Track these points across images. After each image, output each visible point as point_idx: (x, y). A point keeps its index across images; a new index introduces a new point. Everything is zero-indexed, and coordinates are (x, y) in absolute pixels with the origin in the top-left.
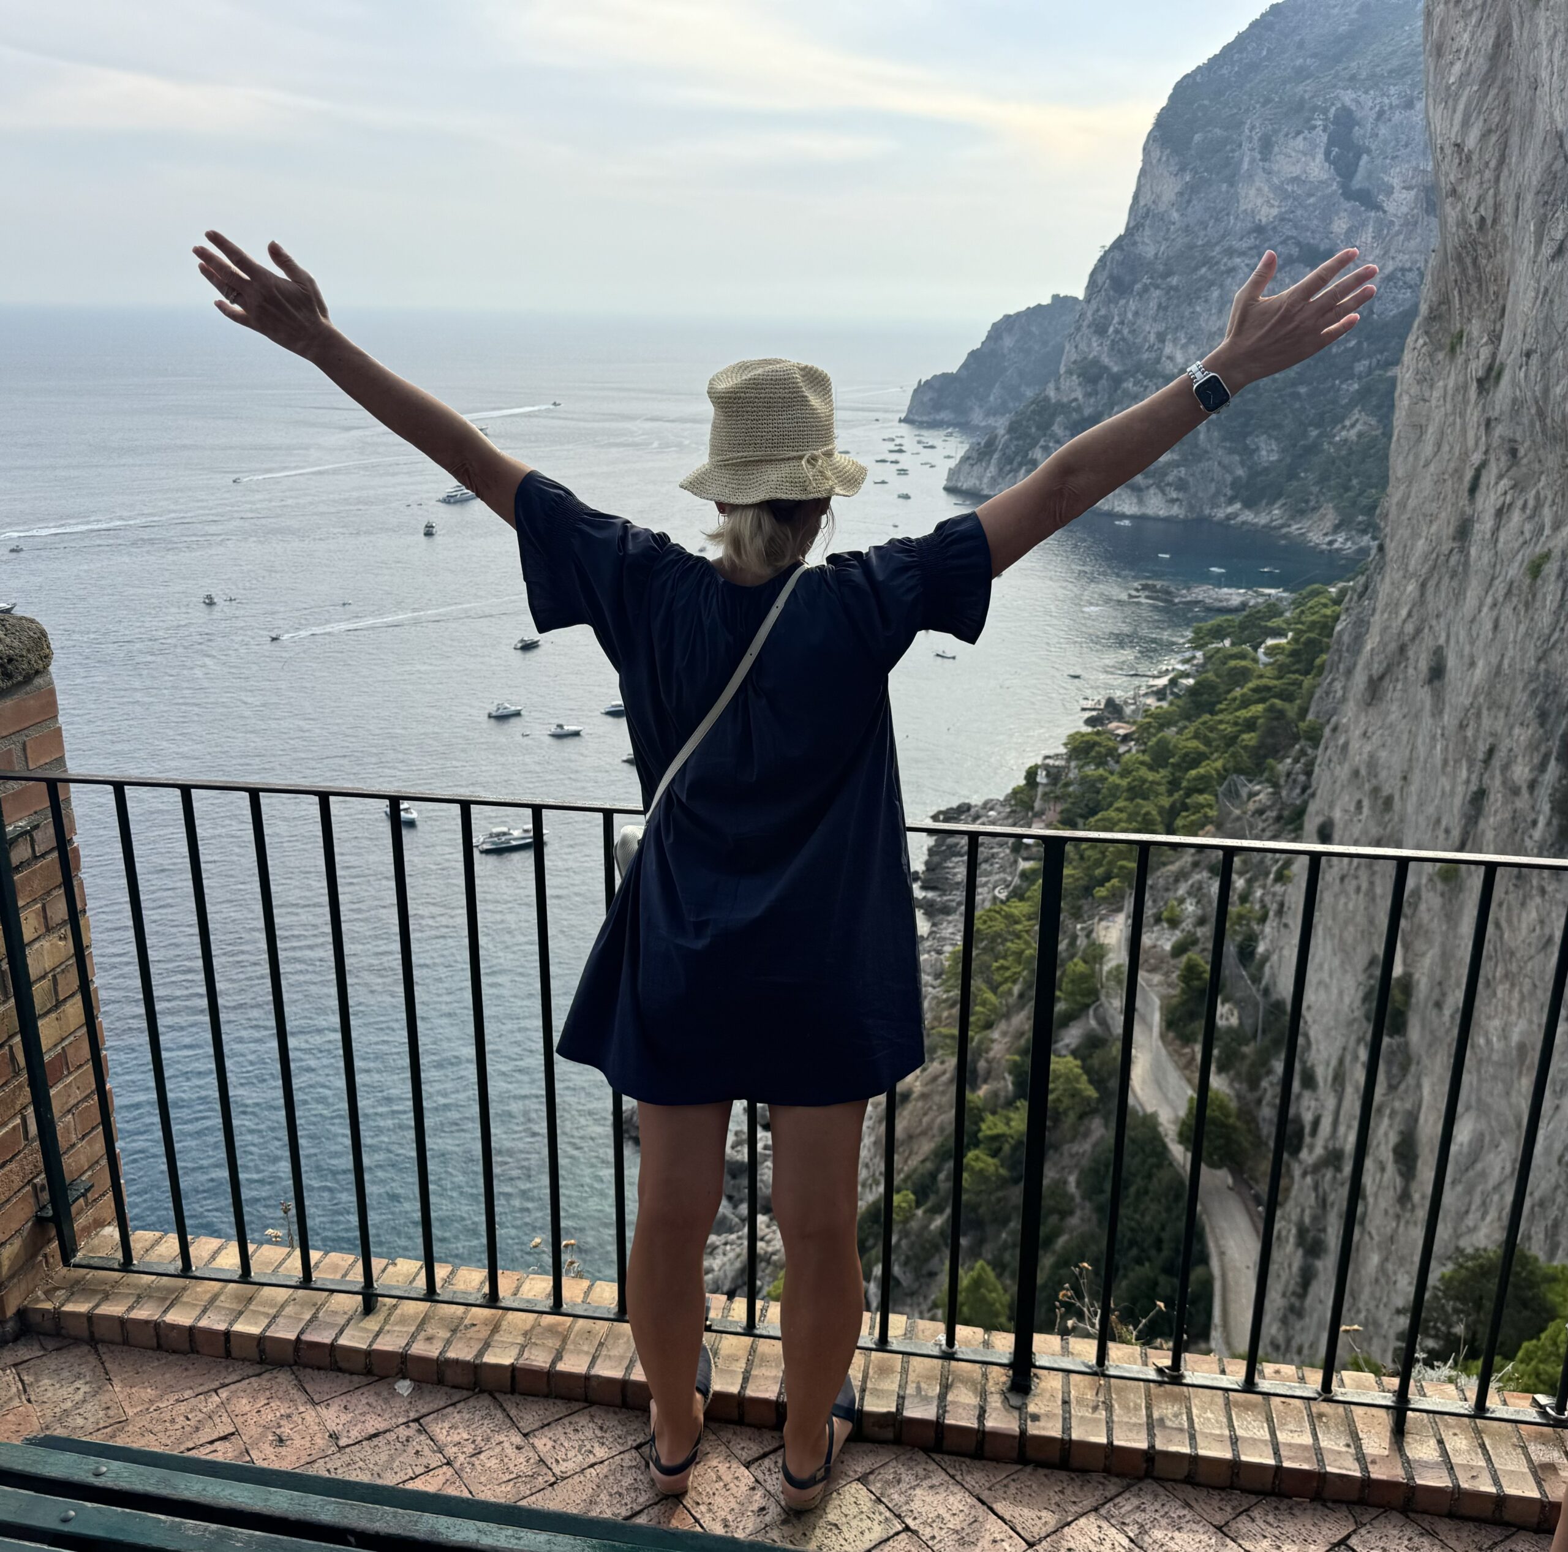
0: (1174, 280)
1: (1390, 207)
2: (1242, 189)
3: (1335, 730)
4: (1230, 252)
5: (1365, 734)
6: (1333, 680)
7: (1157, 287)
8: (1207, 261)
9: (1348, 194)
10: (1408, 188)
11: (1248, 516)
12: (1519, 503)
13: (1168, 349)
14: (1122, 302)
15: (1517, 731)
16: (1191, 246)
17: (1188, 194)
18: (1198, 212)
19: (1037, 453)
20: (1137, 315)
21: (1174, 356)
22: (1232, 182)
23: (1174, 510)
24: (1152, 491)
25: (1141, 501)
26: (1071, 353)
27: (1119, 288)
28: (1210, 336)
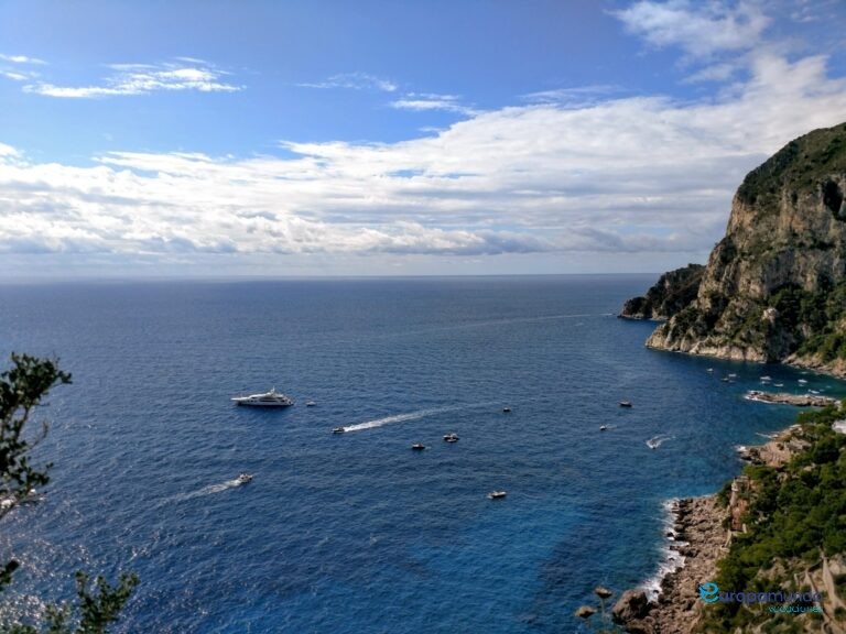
0: (753, 257)
2: (784, 217)
4: (781, 244)
7: (746, 260)
8: (770, 249)
9: (836, 217)
11: (799, 361)
13: (752, 287)
14: (728, 267)
16: (760, 242)
17: (757, 220)
18: (763, 227)
19: (691, 332)
20: (735, 272)
21: (756, 289)
22: (778, 214)
23: (762, 358)
24: (750, 349)
25: (744, 354)
26: (702, 289)
27: (725, 261)
28: (774, 281)
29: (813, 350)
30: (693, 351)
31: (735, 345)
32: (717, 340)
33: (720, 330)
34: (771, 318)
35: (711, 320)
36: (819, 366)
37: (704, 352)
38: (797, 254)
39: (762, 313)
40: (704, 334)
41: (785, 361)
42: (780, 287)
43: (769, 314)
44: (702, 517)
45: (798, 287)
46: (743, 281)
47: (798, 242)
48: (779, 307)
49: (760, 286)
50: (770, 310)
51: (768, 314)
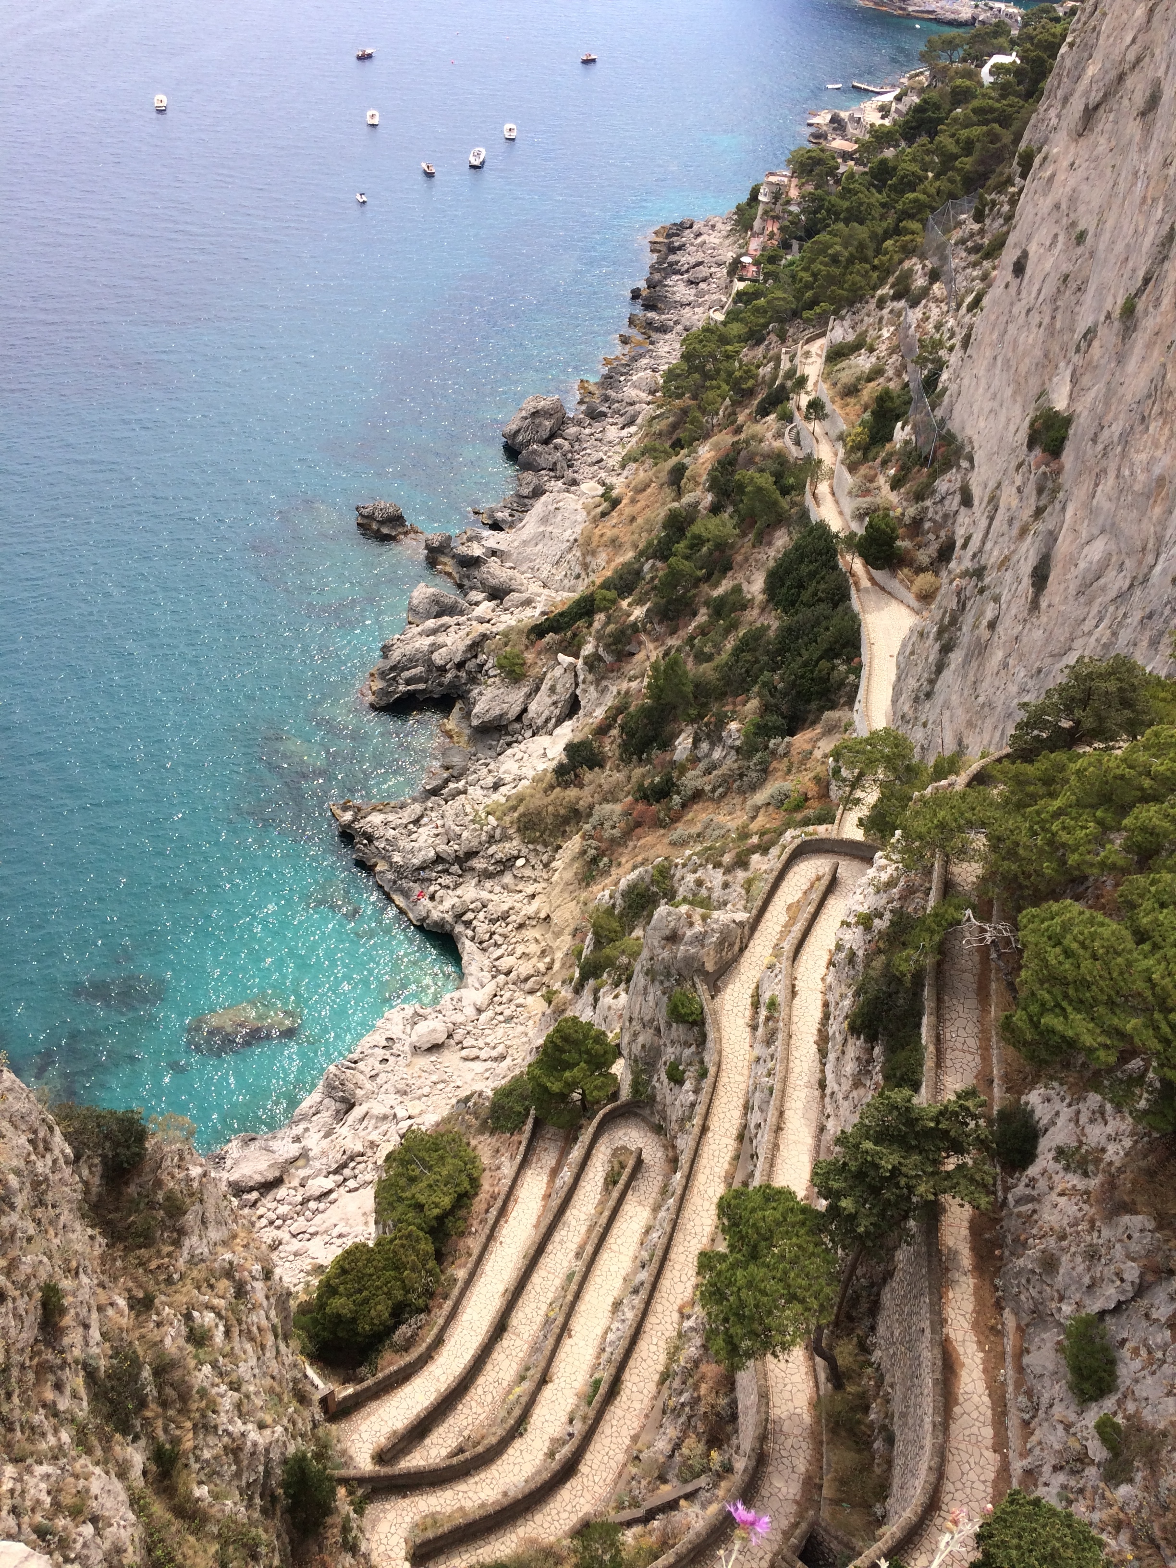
3: (1045, 159)
5: (1072, 164)
6: (1050, 106)
44: (700, 256)
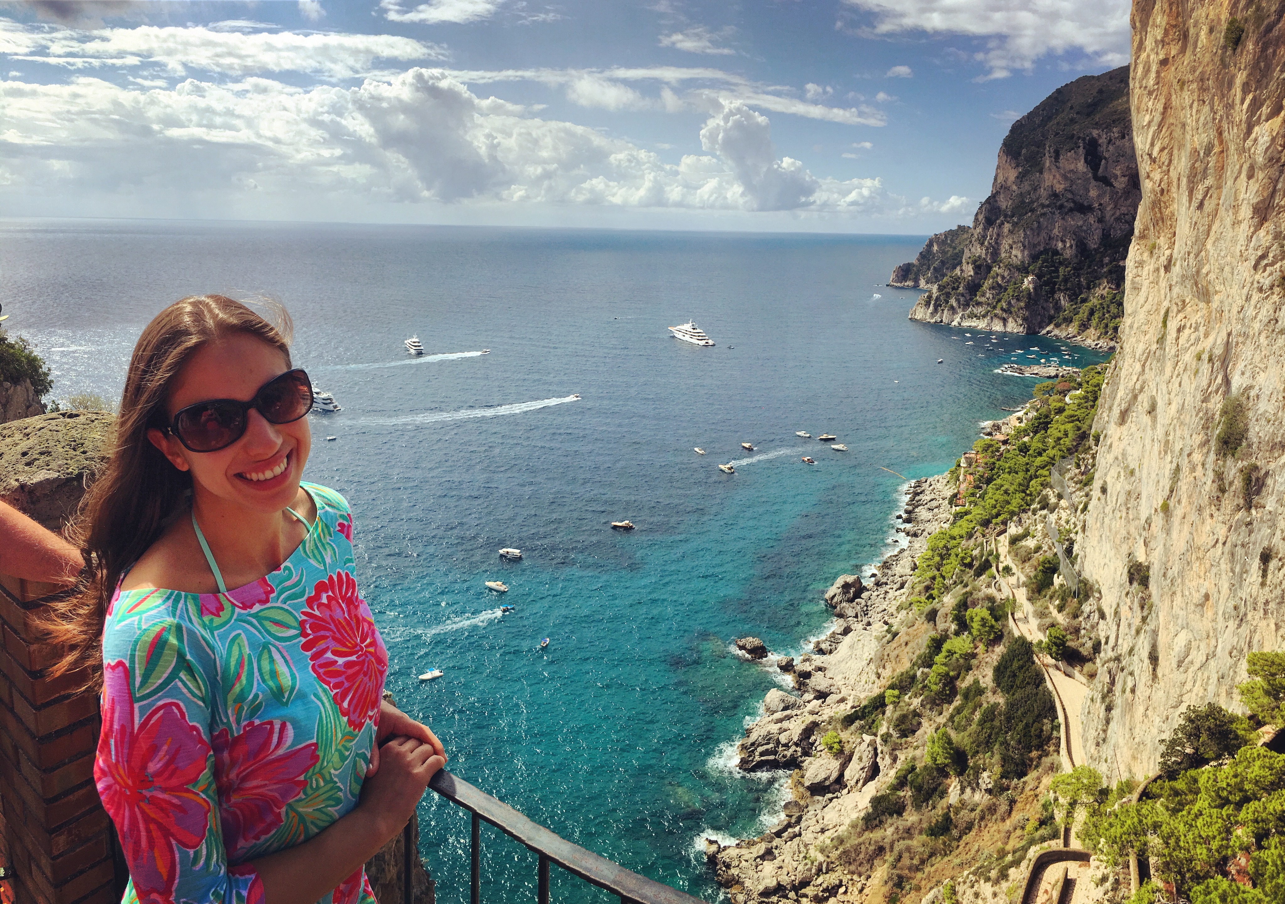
0: (1015, 219)
1: (1116, 184)
2: (1046, 175)
3: (1105, 436)
4: (1043, 206)
5: (1120, 438)
6: (1103, 412)
7: (1008, 222)
8: (1032, 210)
9: (1096, 178)
10: (1124, 176)
11: (1057, 331)
12: (1188, 325)
13: (1014, 252)
14: (991, 229)
15: (1194, 436)
16: (1023, 202)
17: (1021, 178)
18: (1026, 186)
19: (953, 302)
20: (998, 235)
21: (1018, 255)
22: (1041, 172)
23: (1021, 329)
24: (1010, 320)
25: (1005, 325)
26: (967, 254)
27: (989, 222)
28: (1035, 246)
29: (1068, 321)
30: (955, 323)
31: (996, 315)
32: (980, 310)
33: (983, 299)
34: (1031, 286)
35: (974, 288)
36: (1074, 337)
37: (966, 324)
38: (1057, 216)
39: (1022, 283)
40: (967, 305)
41: (1044, 332)
42: (1041, 253)
43: (1030, 283)
44: (933, 496)
45: (1056, 252)
46: (1005, 244)
47: (1059, 203)
48: (1039, 276)
49: (1022, 251)
50: (1030, 278)
51: (1028, 282)
